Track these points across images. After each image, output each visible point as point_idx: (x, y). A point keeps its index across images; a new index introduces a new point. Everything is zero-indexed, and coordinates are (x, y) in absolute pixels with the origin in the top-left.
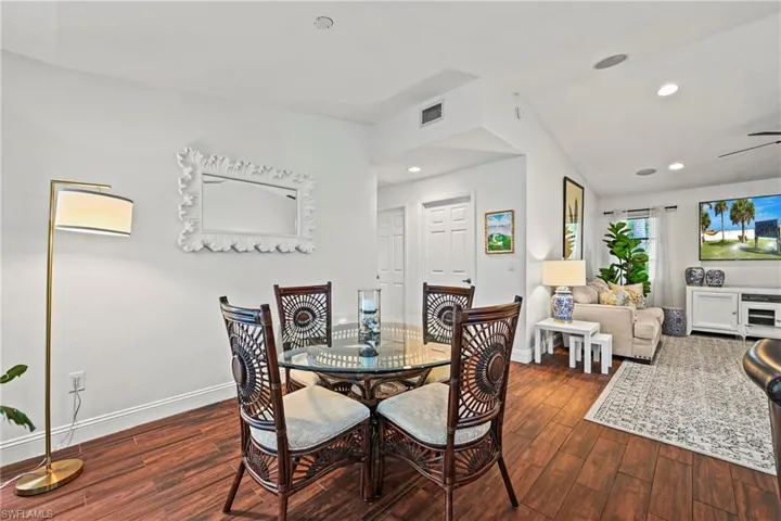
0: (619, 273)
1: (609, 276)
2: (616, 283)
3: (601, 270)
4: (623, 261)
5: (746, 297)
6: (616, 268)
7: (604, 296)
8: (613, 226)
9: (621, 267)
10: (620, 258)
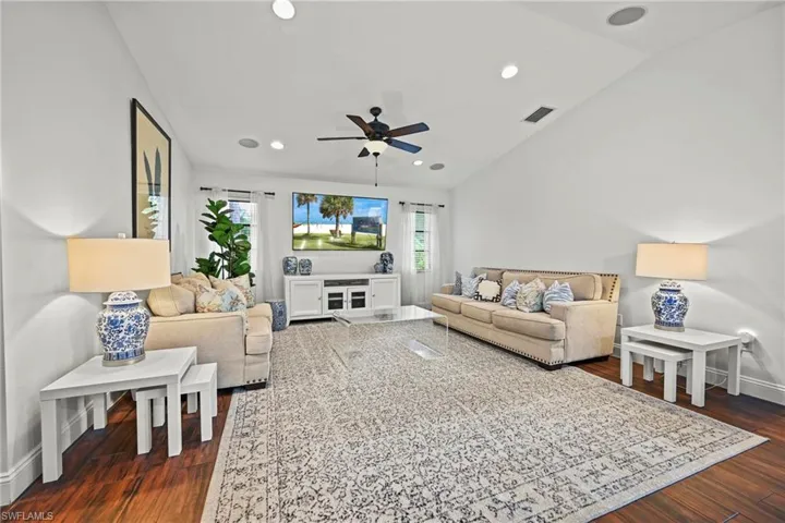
0: (221, 264)
1: (208, 267)
2: (217, 277)
3: (198, 261)
4: (225, 250)
5: (328, 283)
6: (216, 258)
7: (203, 300)
8: (212, 202)
9: (222, 256)
10: (221, 245)
